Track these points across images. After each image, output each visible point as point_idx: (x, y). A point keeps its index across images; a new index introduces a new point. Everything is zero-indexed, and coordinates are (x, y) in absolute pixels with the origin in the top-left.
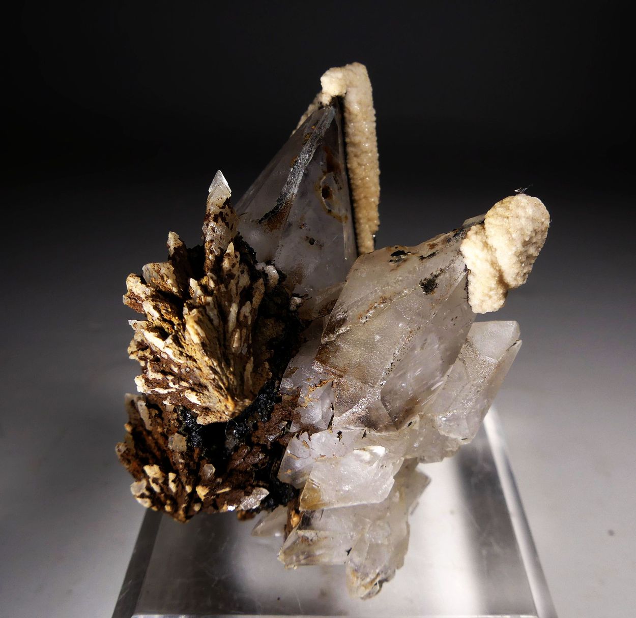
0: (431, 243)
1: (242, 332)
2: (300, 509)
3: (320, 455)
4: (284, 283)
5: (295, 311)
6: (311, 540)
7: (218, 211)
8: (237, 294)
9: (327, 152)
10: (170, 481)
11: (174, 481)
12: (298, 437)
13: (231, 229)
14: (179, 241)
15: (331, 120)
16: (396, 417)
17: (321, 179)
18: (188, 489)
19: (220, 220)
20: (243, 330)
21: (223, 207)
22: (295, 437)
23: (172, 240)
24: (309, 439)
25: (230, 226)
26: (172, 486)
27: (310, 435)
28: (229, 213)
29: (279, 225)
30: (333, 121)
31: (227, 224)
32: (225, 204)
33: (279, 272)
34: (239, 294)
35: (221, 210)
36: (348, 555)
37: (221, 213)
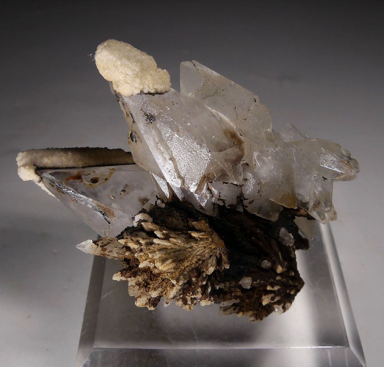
0: (126, 116)
1: (172, 237)
2: (296, 208)
3: (258, 193)
4: (148, 210)
5: (166, 204)
6: (315, 202)
7: (100, 248)
8: (149, 239)
9: (69, 179)
10: (272, 289)
11: (273, 287)
12: (247, 207)
13: (111, 241)
14: (118, 274)
15: (50, 175)
16: (234, 144)
17: (85, 184)
18: (278, 278)
19: (105, 247)
20: (171, 236)
21: (98, 245)
22: (247, 209)
23: (117, 277)
24: (247, 199)
25: (110, 241)
26: (276, 288)
27: (245, 199)
28: (102, 241)
29: (111, 211)
30: (51, 175)
31: (109, 243)
32: (95, 244)
33: (140, 212)
34: (149, 238)
35: (99, 246)
36: (327, 179)
37: (101, 246)
